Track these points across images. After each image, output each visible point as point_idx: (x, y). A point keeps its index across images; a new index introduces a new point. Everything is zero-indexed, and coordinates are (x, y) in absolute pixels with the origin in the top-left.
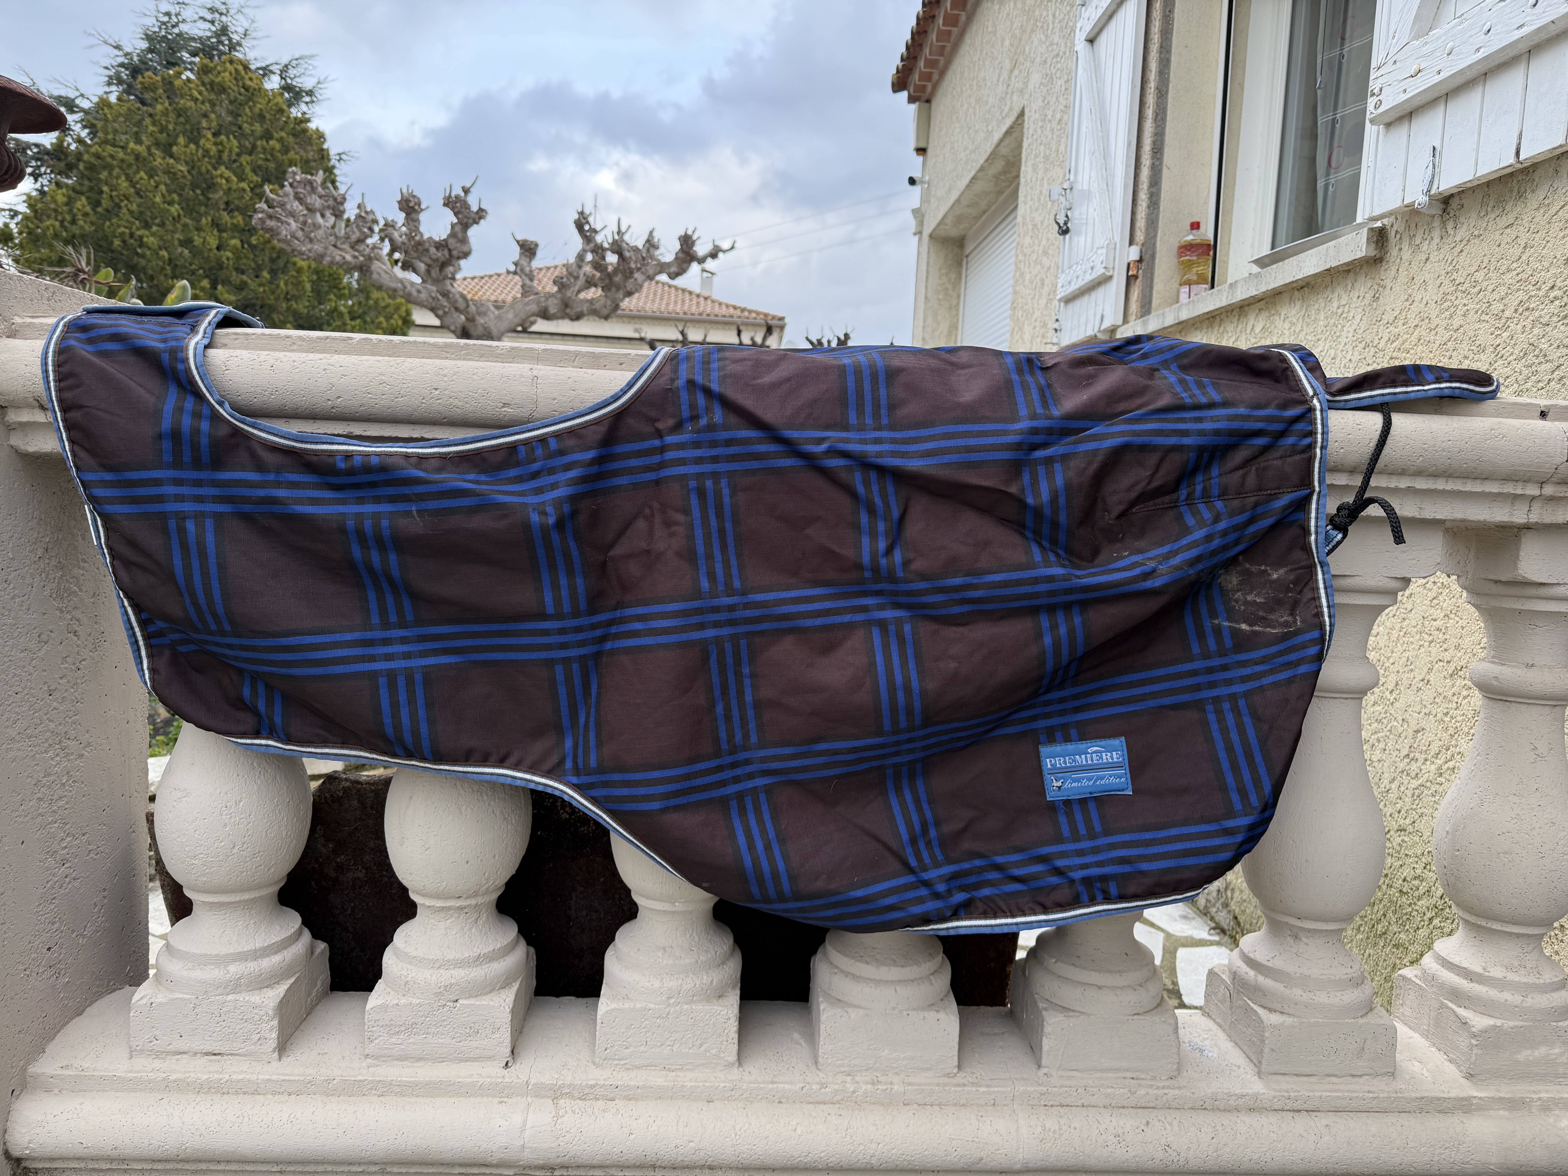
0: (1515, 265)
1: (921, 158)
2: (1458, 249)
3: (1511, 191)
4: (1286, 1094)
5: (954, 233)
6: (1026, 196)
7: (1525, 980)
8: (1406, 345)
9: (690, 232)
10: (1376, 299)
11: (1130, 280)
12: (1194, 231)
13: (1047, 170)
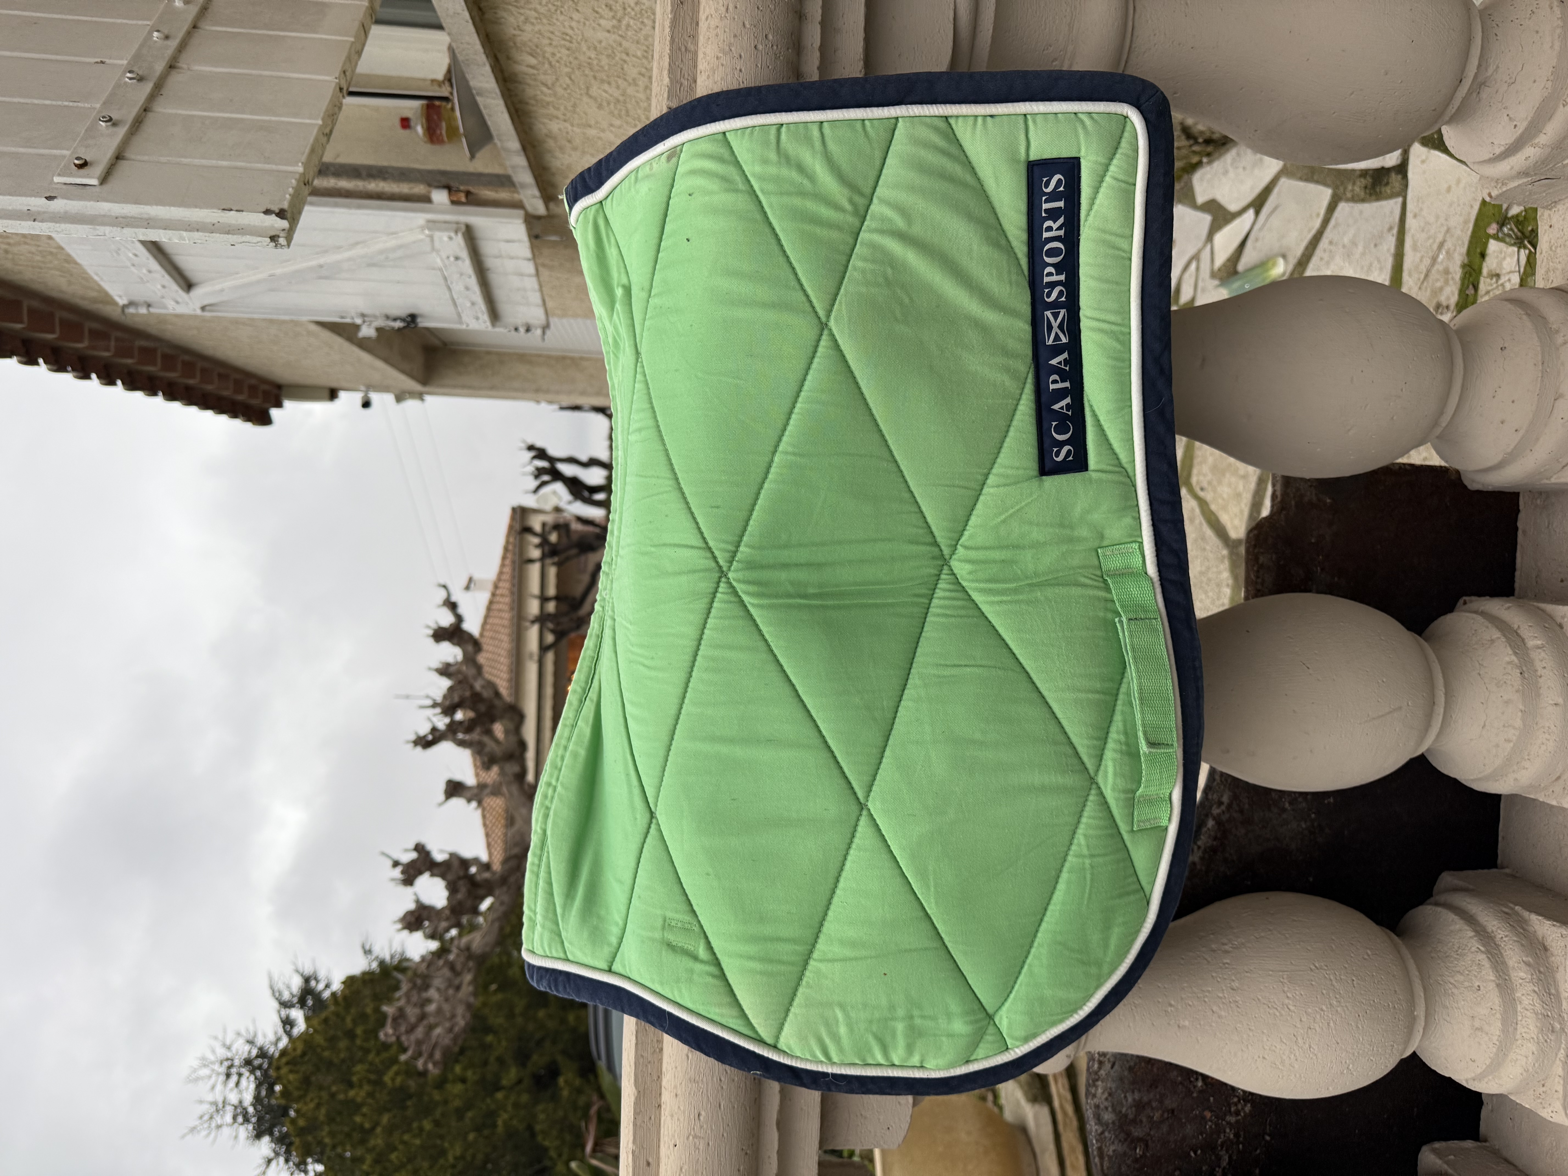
1: (341, 393)
5: (420, 358)
9: (431, 632)
11: (472, 200)
12: (412, 124)
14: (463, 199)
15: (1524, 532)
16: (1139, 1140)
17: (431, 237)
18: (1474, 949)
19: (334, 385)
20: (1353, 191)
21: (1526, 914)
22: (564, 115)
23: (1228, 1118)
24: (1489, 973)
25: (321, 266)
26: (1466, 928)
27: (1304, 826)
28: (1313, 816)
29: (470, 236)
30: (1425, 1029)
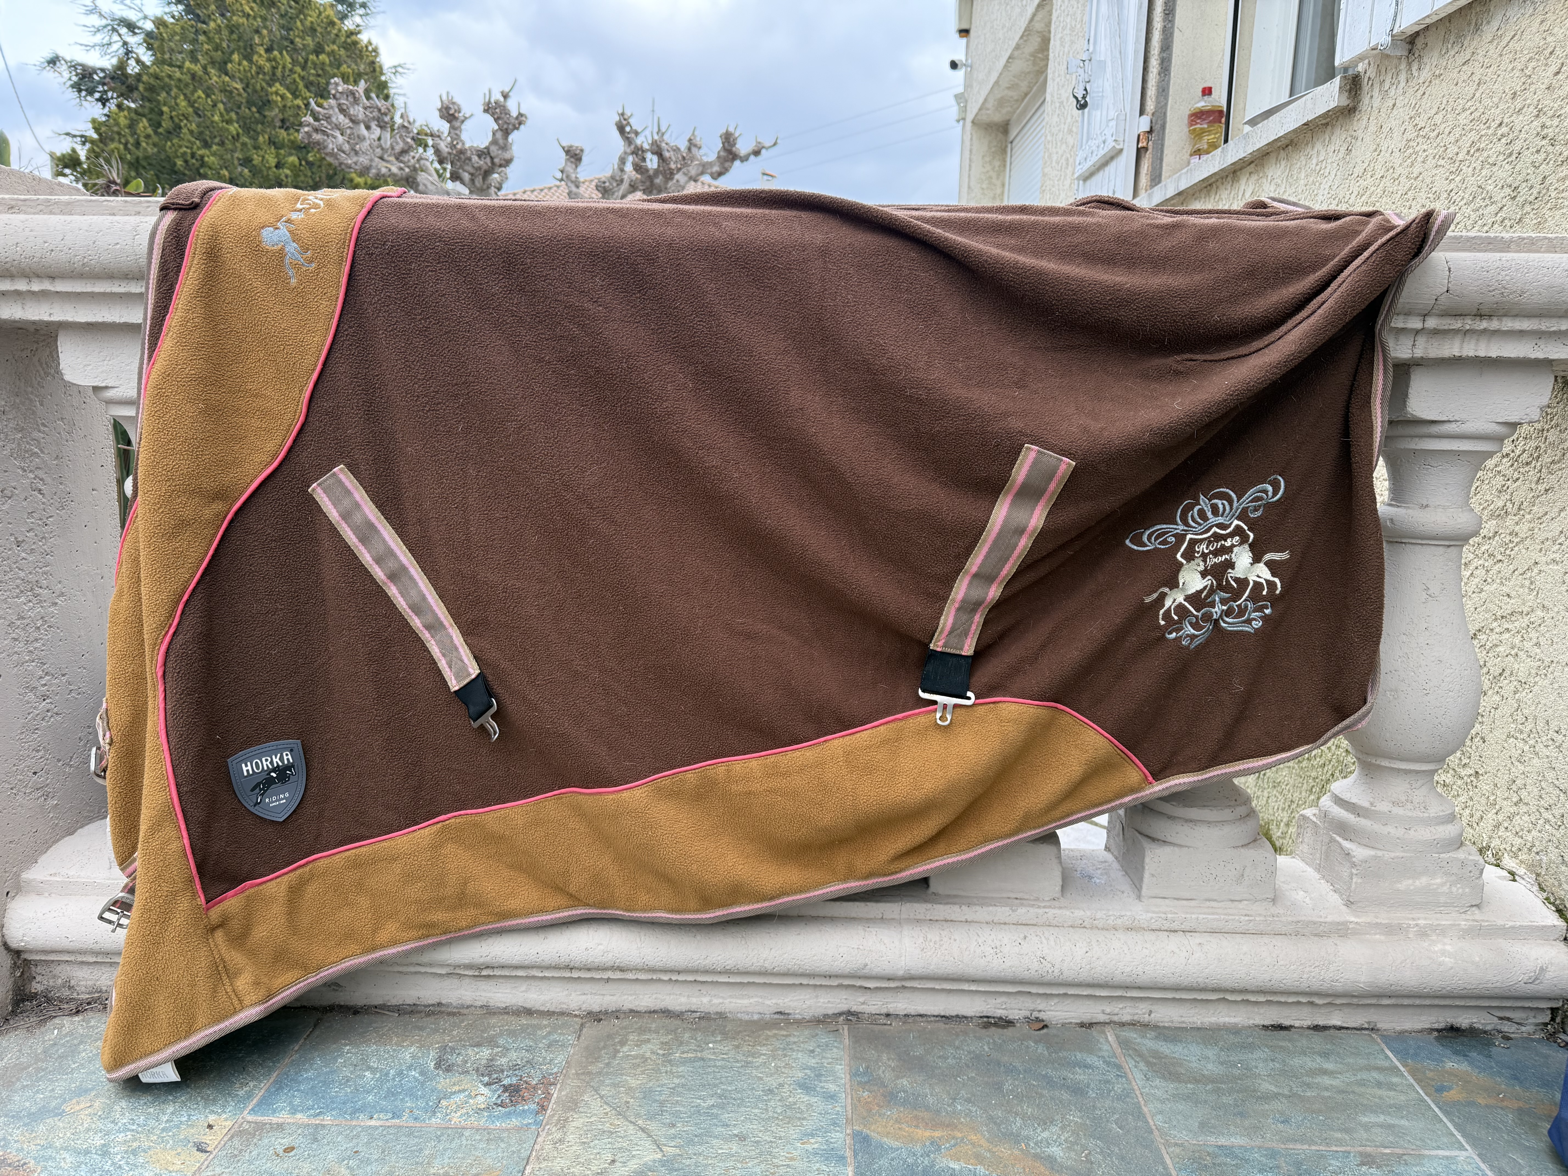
0: (1469, 104)
1: (964, 40)
2: (1420, 92)
3: (1469, 24)
4: (1163, 916)
5: (997, 118)
6: (1054, 72)
7: (1410, 814)
8: (1373, 199)
9: (731, 130)
10: (1349, 151)
11: (1140, 152)
12: (1206, 98)
13: (1072, 42)
14: (1141, 145)
19: (972, 33)
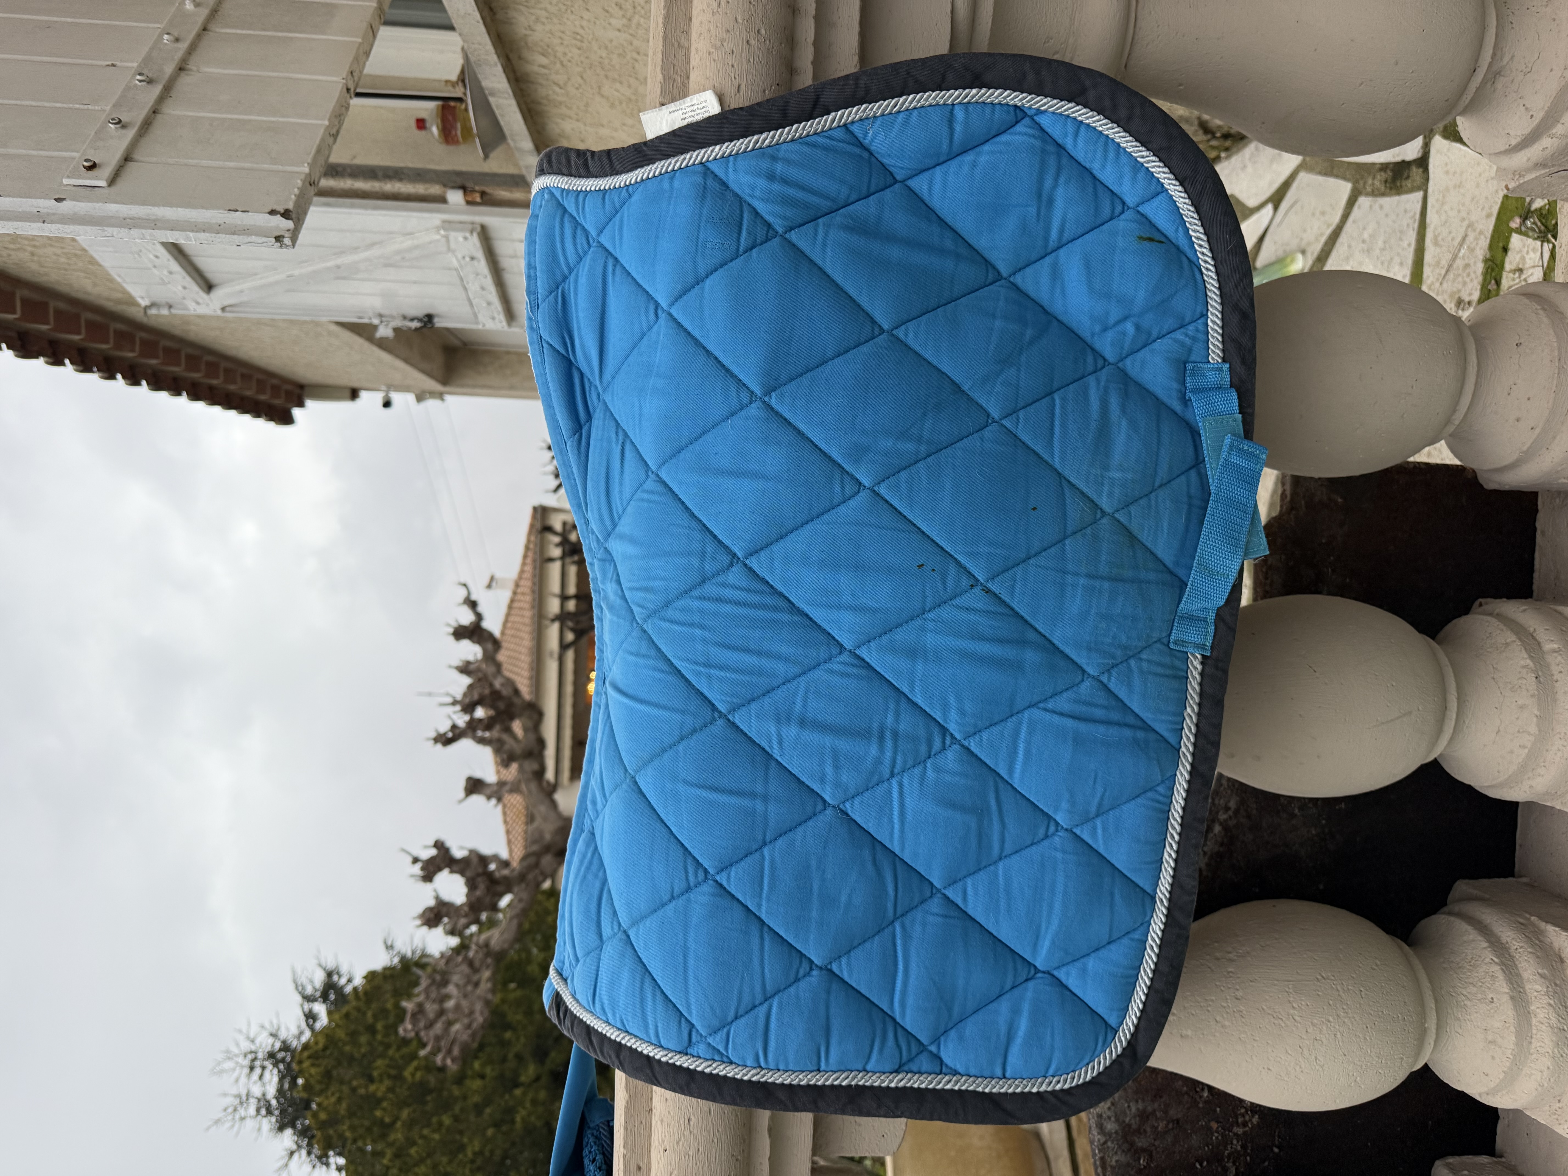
1: (362, 393)
5: (440, 358)
9: (451, 630)
11: (488, 201)
12: (428, 125)
14: (478, 199)
15: (1543, 533)
16: (1144, 1150)
17: (447, 237)
18: (1487, 960)
19: (355, 385)
20: (1373, 184)
21: (1543, 925)
22: (577, 114)
23: (1235, 1129)
24: (1502, 986)
25: (338, 267)
26: (1480, 938)
27: (1314, 832)
28: (1324, 822)
29: (485, 236)
30: (1436, 1042)
